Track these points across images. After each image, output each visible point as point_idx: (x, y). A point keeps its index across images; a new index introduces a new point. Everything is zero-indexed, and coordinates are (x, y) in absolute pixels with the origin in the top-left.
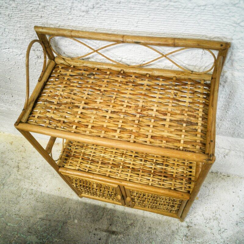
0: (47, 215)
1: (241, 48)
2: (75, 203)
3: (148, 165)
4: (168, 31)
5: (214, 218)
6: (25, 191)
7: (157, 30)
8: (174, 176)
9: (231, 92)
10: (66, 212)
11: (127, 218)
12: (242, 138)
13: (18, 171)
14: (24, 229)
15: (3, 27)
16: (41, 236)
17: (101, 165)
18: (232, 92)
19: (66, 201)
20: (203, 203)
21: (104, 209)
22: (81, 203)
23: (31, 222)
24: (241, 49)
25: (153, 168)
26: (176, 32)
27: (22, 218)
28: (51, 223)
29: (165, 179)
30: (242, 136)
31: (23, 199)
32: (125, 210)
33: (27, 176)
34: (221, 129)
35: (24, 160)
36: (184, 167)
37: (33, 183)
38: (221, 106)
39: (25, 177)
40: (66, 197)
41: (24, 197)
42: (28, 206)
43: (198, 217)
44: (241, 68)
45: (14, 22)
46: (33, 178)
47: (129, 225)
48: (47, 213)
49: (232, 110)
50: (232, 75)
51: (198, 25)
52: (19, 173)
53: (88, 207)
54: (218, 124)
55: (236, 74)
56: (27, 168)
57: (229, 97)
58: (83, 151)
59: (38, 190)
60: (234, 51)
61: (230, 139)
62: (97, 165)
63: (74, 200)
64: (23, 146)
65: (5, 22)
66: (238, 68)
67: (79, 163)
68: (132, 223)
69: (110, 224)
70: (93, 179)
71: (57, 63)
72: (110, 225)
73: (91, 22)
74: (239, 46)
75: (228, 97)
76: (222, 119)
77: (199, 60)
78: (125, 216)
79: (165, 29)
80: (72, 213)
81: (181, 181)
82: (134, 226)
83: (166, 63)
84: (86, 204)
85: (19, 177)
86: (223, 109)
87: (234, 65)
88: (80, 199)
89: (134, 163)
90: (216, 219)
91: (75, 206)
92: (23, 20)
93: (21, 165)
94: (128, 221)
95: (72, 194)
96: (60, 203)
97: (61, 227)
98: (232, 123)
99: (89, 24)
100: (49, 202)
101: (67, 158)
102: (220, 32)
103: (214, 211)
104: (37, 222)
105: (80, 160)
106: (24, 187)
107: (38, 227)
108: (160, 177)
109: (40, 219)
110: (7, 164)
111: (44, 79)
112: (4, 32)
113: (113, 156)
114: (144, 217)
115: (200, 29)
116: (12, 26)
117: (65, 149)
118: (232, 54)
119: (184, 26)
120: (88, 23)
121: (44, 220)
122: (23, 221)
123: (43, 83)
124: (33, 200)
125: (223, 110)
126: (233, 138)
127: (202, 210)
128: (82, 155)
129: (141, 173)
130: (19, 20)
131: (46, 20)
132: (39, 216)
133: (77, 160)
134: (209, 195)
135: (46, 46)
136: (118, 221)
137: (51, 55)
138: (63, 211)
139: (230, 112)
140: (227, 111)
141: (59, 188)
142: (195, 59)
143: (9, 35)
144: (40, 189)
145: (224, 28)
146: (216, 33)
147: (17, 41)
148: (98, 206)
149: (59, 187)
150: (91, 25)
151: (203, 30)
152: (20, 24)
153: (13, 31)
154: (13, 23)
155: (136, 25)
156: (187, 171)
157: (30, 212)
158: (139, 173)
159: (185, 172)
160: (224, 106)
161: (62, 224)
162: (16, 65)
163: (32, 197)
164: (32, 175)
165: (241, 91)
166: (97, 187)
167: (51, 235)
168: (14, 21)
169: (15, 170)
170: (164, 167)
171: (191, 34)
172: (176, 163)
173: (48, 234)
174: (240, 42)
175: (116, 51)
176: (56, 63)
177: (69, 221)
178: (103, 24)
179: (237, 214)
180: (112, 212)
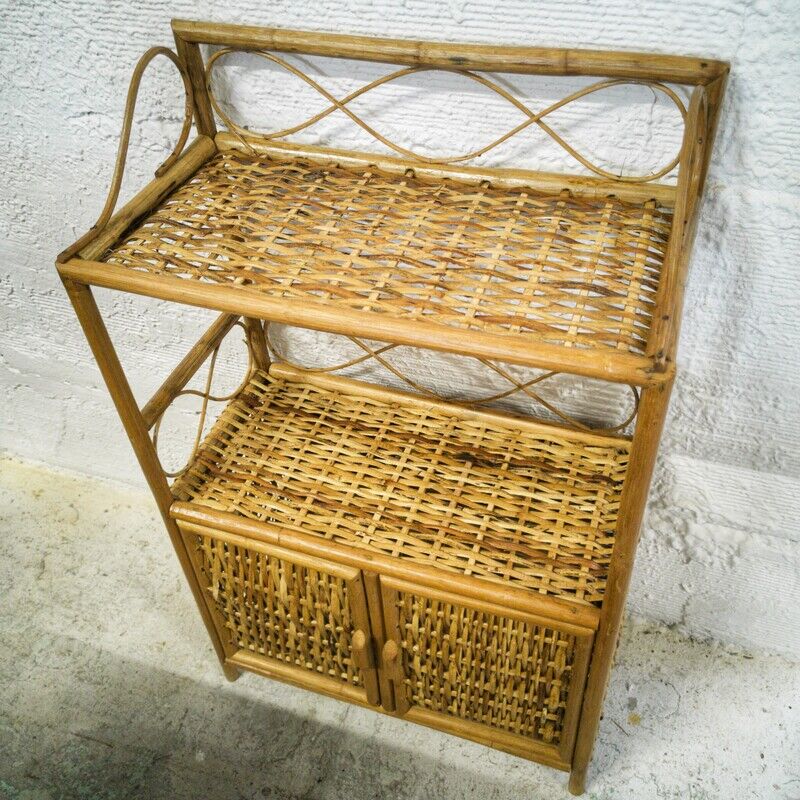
0: (104, 725)
1: (764, 95)
2: (206, 694)
3: (468, 517)
4: (551, 36)
5: (693, 790)
6: (46, 640)
7: (518, 34)
8: (552, 555)
9: (740, 269)
10: (170, 723)
11: (381, 763)
12: (785, 473)
13: (39, 578)
14: (16, 764)
15: (85, 35)
16: (71, 793)
17: (311, 507)
18: (744, 268)
19: (178, 687)
20: (654, 737)
21: (305, 725)
22: (229, 697)
23: (46, 743)
24: (764, 100)
25: (483, 528)
26: (574, 39)
27: (16, 726)
28: (112, 753)
29: (520, 561)
30: (784, 464)
31: (36, 665)
32: (377, 736)
33: (64, 597)
34: (715, 430)
35: (65, 546)
36: (587, 533)
37: (80, 618)
38: (711, 332)
39: (56, 598)
40: (182, 672)
41: (39, 661)
42: (47, 690)
43: (634, 783)
44: (768, 171)
45: (118, 20)
46: (84, 603)
47: (384, 790)
48: (106, 720)
49: (748, 348)
50: (743, 200)
51: (636, 12)
52: (43, 583)
53: (249, 713)
54: (706, 408)
55: (755, 196)
56: (72, 571)
57: (735, 293)
58: (260, 462)
59: (92, 642)
60: (746, 106)
61: (747, 477)
62: (300, 505)
63: (207, 683)
64: (72, 506)
65: (95, 19)
66: (759, 170)
67: (241, 493)
68: (396, 784)
69: (317, 777)
70: (278, 544)
71: (221, 148)
72: (319, 781)
73: (334, 10)
74: (757, 87)
75: (731, 291)
76: (718, 387)
77: (642, 142)
78: (375, 754)
79: (543, 28)
80: (191, 729)
81: (574, 572)
82: (404, 794)
83: (543, 159)
84: (244, 702)
85: (37, 596)
86: (718, 341)
87: (745, 160)
88: (227, 684)
89: (422, 508)
90: (699, 795)
91: (208, 705)
92: (146, 11)
93: (55, 560)
94: (384, 772)
95: (201, 666)
96: (156, 690)
97: (145, 772)
98: (749, 405)
99: (326, 18)
100: (121, 685)
101: (204, 477)
102: (698, 38)
103: (694, 769)
104: (63, 747)
105: (247, 487)
106: (49, 627)
107: (65, 763)
108: (502, 556)
109: (77, 735)
110: (9, 553)
111: (174, 174)
112: (84, 54)
113: (356, 483)
114: (441, 766)
115: (644, 28)
116: (112, 33)
117: (203, 451)
118: (738, 120)
119: (596, 18)
120: (324, 15)
121: (91, 743)
122: (18, 736)
123: (169, 184)
124: (69, 671)
125: (719, 347)
126: (756, 473)
127: (651, 760)
128: (254, 473)
129: (440, 537)
130: (133, 10)
131: (210, 8)
132: (76, 727)
133: (237, 485)
134: (677, 714)
135: (197, 85)
136: (347, 770)
137: (205, 118)
138: (162, 719)
139: (740, 357)
140: (731, 350)
141: (164, 644)
142: (630, 140)
143: (98, 64)
144: (99, 639)
145: (713, 23)
146: (690, 40)
147: (116, 87)
148: (286, 712)
149: (164, 639)
150: (332, 20)
151: (652, 29)
152: (134, 25)
153: (112, 50)
154: (115, 22)
155: (459, 16)
156: (596, 545)
157: (48, 710)
158: (434, 537)
159: (590, 545)
160: (720, 332)
161: (151, 760)
162: (100, 176)
163: (66, 662)
164: (81, 594)
165: (772, 263)
166: (289, 594)
167: (106, 794)
168: (118, 15)
169: (30, 573)
170: (519, 528)
171: (617, 46)
172: (561, 520)
173: (96, 790)
174: (758, 72)
175: (397, 116)
176: (216, 147)
177: (175, 754)
178: (367, 16)
179: (776, 787)
180: (334, 738)
